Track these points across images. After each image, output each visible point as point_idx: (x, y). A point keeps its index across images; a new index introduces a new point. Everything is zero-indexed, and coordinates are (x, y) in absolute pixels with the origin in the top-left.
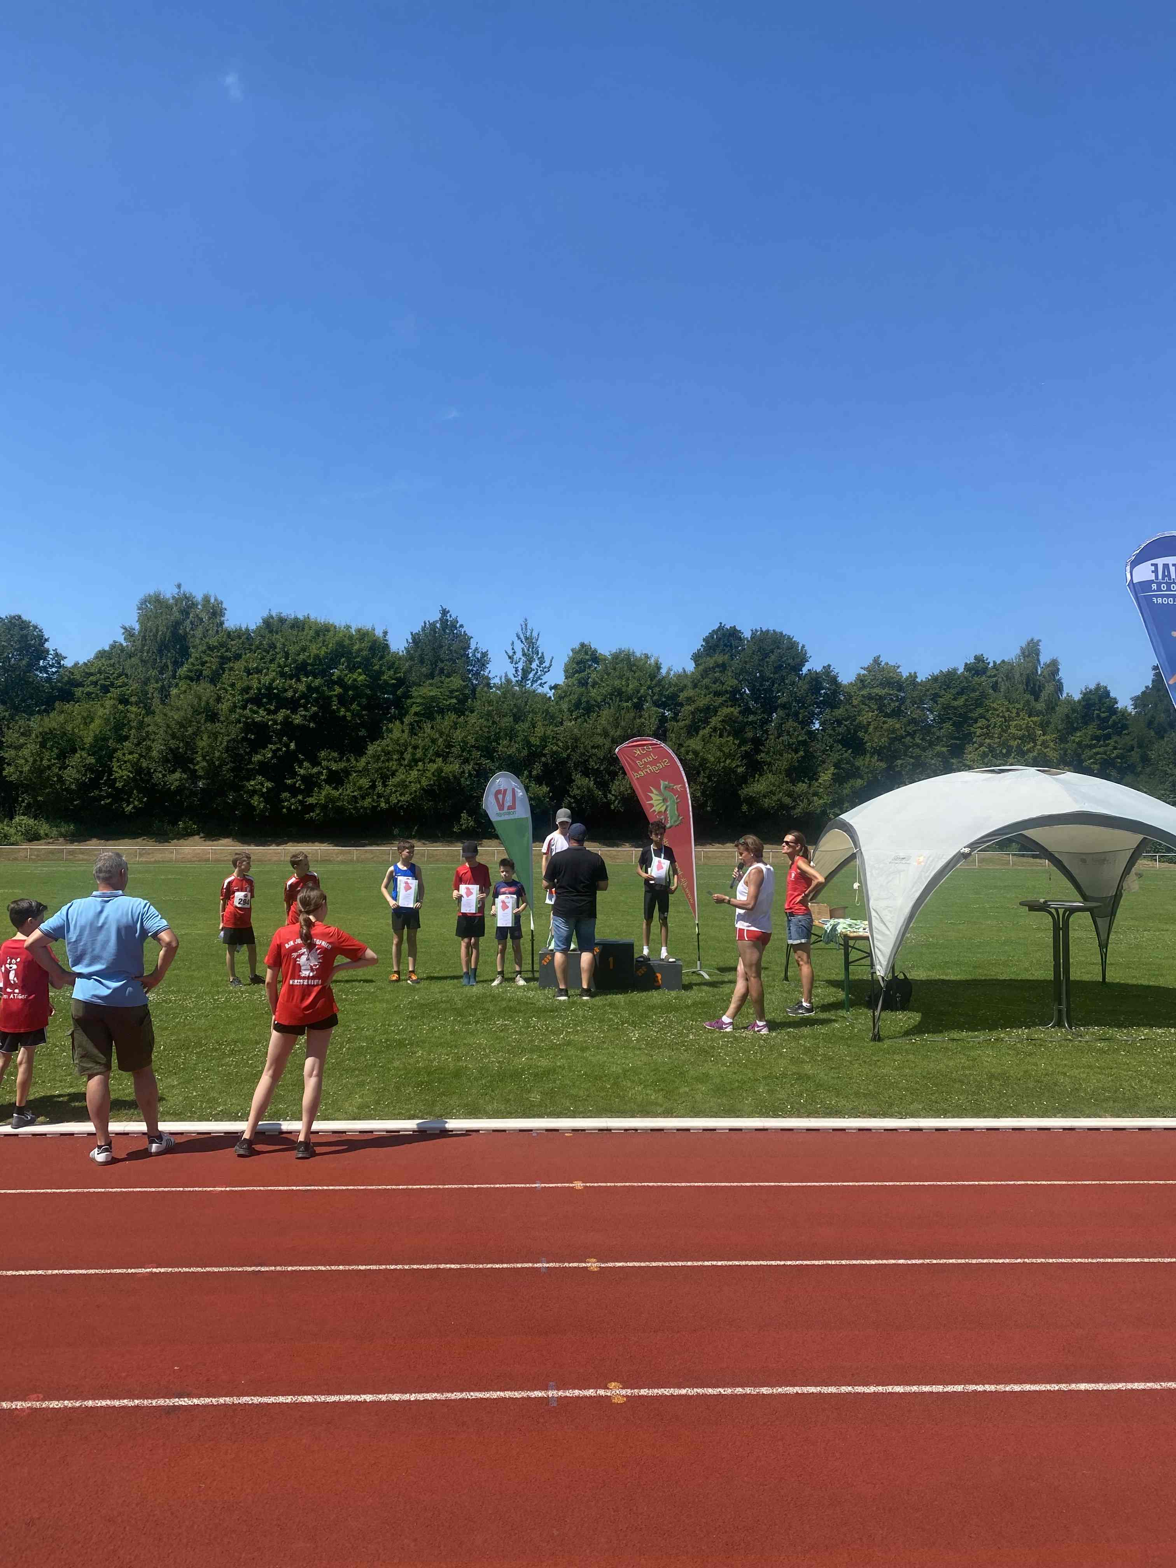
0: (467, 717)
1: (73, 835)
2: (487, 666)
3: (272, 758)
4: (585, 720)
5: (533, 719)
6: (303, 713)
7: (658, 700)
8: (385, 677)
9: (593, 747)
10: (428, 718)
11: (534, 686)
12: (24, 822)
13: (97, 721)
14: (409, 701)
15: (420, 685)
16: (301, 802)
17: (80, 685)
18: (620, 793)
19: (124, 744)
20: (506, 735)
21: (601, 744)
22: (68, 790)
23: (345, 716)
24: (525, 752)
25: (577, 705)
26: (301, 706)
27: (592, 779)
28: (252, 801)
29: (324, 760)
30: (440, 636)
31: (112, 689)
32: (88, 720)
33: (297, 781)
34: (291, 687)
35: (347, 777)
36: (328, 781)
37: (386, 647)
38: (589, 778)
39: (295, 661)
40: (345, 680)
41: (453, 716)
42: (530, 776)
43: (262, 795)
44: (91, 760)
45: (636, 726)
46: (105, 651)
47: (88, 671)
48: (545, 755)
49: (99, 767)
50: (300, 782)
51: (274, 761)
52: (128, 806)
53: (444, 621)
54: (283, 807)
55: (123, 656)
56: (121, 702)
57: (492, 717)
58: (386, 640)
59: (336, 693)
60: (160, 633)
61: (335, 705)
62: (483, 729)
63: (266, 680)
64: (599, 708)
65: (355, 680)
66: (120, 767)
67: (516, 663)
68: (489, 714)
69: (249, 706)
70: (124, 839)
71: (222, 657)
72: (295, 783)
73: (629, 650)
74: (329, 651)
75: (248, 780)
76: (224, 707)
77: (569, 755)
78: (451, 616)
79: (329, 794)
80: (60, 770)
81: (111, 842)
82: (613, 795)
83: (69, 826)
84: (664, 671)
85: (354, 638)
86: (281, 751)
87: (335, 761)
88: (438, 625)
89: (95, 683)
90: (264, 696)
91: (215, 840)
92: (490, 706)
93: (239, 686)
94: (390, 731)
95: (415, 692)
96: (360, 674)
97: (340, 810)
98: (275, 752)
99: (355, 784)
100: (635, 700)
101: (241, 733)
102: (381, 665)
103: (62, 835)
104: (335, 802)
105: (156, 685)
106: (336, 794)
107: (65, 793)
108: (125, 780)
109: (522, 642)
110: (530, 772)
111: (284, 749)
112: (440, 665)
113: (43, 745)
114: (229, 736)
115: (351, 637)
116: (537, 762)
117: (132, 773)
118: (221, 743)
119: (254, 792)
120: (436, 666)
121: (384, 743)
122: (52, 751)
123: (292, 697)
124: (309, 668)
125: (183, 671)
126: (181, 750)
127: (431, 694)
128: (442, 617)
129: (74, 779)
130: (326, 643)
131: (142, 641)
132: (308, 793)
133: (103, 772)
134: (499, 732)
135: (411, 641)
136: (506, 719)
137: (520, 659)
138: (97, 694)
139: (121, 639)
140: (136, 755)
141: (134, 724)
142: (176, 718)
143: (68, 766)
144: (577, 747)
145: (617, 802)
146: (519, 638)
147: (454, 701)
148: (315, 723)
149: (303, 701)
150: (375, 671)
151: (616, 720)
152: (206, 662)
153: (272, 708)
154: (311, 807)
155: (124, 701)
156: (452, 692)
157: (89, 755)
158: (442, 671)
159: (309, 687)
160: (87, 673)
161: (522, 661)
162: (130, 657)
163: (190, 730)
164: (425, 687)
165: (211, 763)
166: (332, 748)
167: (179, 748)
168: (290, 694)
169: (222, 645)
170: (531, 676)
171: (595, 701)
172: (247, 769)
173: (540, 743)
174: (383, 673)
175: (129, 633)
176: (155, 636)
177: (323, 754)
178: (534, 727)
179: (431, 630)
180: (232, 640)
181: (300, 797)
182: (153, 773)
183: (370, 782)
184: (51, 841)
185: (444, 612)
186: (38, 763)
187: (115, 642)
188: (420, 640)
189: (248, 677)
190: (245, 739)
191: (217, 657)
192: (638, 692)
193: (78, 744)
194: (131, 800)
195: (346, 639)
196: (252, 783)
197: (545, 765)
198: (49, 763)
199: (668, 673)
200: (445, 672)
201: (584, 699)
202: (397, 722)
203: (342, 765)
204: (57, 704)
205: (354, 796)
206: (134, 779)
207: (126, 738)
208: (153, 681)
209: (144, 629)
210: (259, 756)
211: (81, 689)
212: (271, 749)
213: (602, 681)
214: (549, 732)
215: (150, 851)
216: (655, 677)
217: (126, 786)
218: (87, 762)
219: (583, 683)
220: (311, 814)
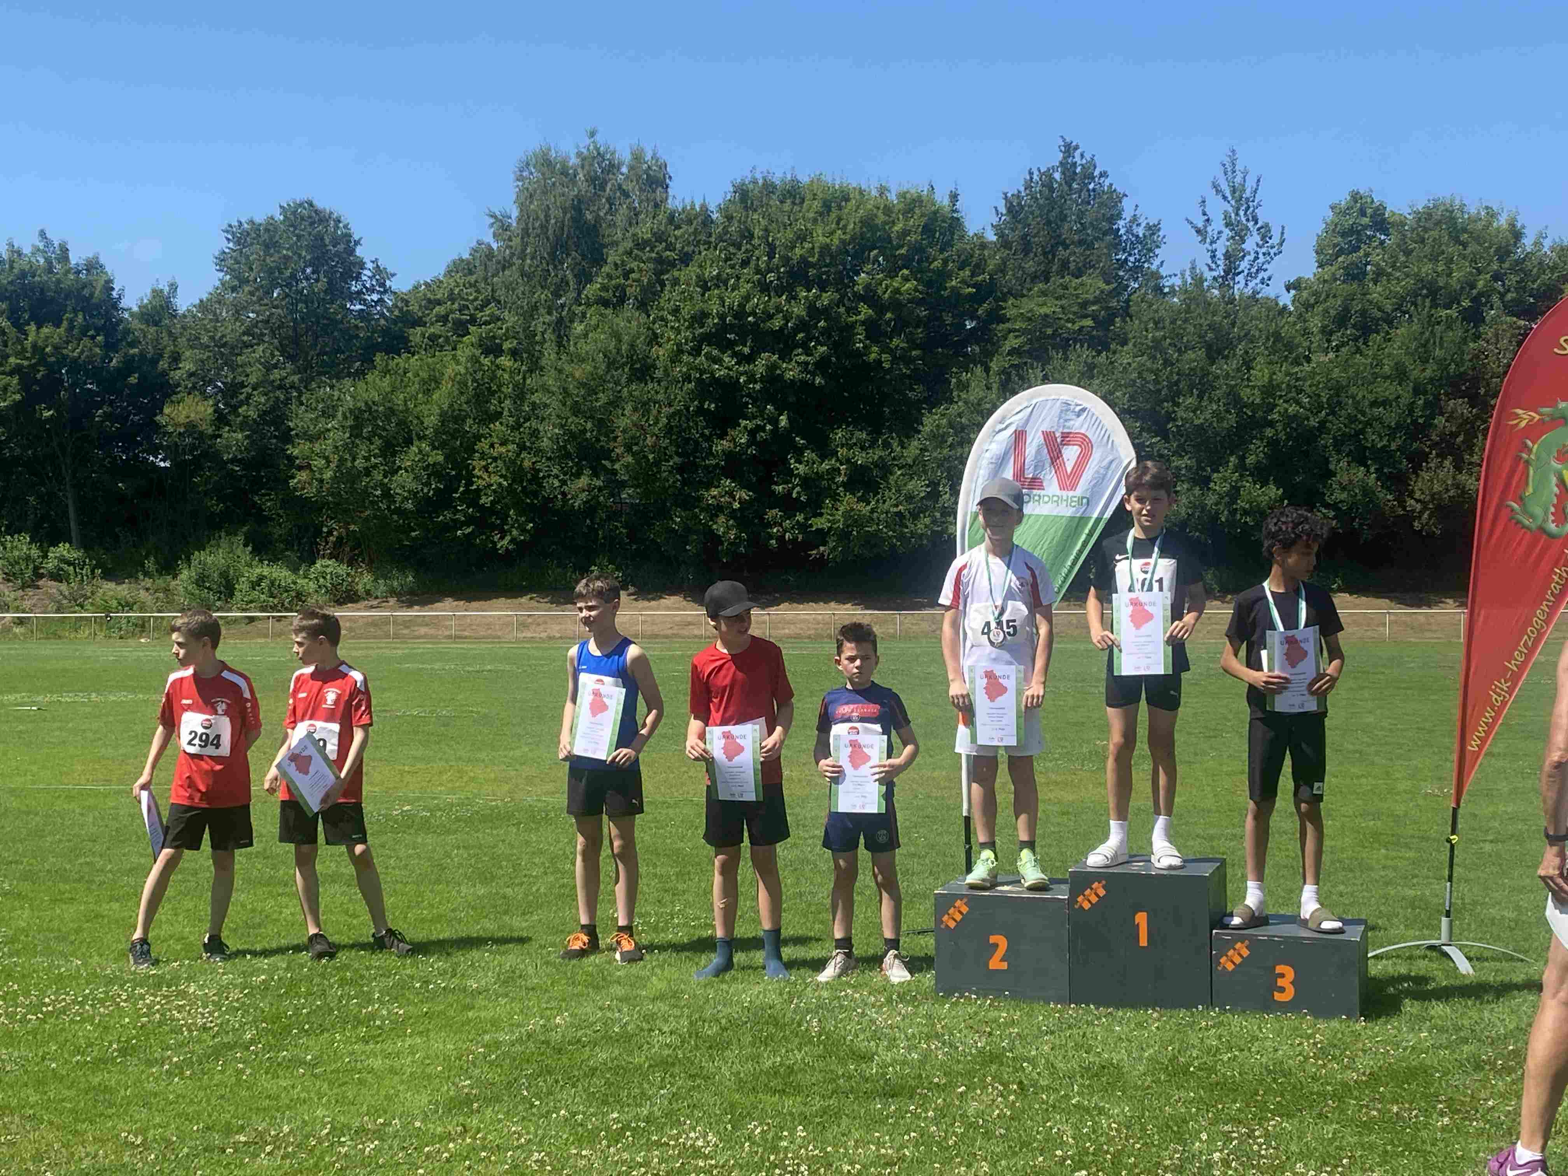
0: (1114, 353)
1: (412, 592)
2: (1157, 251)
3: (749, 444)
4: (1358, 348)
5: (1247, 352)
6: (803, 358)
7: (1517, 302)
8: (954, 283)
9: (1374, 404)
10: (1038, 359)
11: (1251, 285)
12: (329, 570)
13: (446, 387)
14: (1001, 326)
15: (1023, 296)
16: (803, 527)
17: (419, 322)
18: (1433, 495)
19: (492, 426)
20: (1191, 387)
21: (1391, 397)
22: (400, 512)
23: (879, 362)
24: (1232, 419)
25: (1342, 319)
26: (797, 346)
27: (1372, 470)
28: (715, 527)
29: (842, 446)
30: (1062, 197)
31: (472, 329)
32: (431, 383)
33: (793, 488)
34: (779, 309)
35: (885, 478)
36: (850, 486)
37: (955, 224)
38: (1367, 467)
39: (786, 260)
40: (880, 292)
41: (1086, 354)
42: (1241, 466)
43: (733, 514)
44: (438, 457)
45: (1467, 357)
46: (463, 261)
47: (432, 297)
48: (1271, 424)
49: (452, 469)
50: (798, 489)
51: (752, 451)
52: (502, 538)
53: (1068, 168)
54: (771, 537)
55: (492, 266)
56: (487, 352)
57: (1163, 352)
58: (956, 211)
59: (862, 317)
60: (553, 221)
61: (861, 341)
62: (1145, 374)
63: (733, 298)
64: (1390, 323)
65: (897, 291)
66: (486, 468)
67: (1212, 242)
68: (1157, 344)
69: (706, 349)
70: (497, 598)
71: (660, 260)
72: (790, 493)
73: (1452, 201)
74: (848, 237)
75: (708, 486)
76: (661, 353)
77: (1323, 423)
78: (1082, 156)
79: (852, 509)
80: (385, 477)
81: (475, 604)
82: (1417, 501)
83: (407, 577)
84: (1528, 242)
85: (896, 210)
86: (764, 431)
87: (863, 448)
88: (1057, 176)
89: (444, 319)
90: (731, 328)
91: (653, 599)
92: (1157, 328)
93: (687, 311)
94: (964, 386)
95: (1010, 309)
96: (906, 279)
97: (872, 540)
98: (752, 433)
99: (899, 491)
100: (1466, 303)
101: (692, 400)
102: (945, 262)
103: (392, 592)
104: (862, 526)
105: (548, 319)
106: (865, 509)
107: (395, 517)
108: (495, 491)
109: (1225, 198)
110: (1242, 458)
111: (768, 427)
112: (1062, 253)
113: (356, 431)
114: (670, 405)
115: (888, 210)
116: (1255, 437)
117: (506, 480)
118: (657, 422)
119: (716, 510)
120: (1054, 256)
121: (954, 409)
122: (372, 444)
123: (781, 329)
124: (812, 272)
125: (592, 290)
126: (588, 435)
127: (1044, 310)
128: (1064, 158)
129: (409, 491)
130: (842, 223)
131: (522, 238)
132: (814, 507)
133: (458, 478)
134: (1179, 381)
135: (1004, 212)
136: (1191, 355)
137: (1220, 232)
138: (447, 339)
139: (488, 238)
140: (511, 447)
141: (508, 390)
142: (577, 375)
143: (400, 468)
144: (1339, 403)
145: (1426, 516)
146: (1218, 190)
147: (1089, 322)
148: (823, 377)
149: (801, 335)
150: (933, 271)
151: (1424, 346)
152: (632, 271)
153: (746, 350)
154: (822, 536)
155: (492, 348)
156: (1085, 304)
157: (434, 448)
158: (1065, 265)
159: (812, 308)
160: (429, 301)
161: (1224, 237)
162: (504, 269)
163: (603, 398)
164: (1031, 298)
165: (640, 457)
166: (857, 423)
167: (584, 431)
168: (777, 323)
169: (659, 237)
170: (1244, 265)
171: (1379, 309)
172: (707, 467)
173: (1263, 399)
174: (949, 276)
175: (501, 226)
176: (544, 227)
177: (839, 435)
178: (1249, 368)
179: (1043, 185)
180: (678, 227)
181: (800, 517)
182: (544, 477)
183: (928, 486)
184: (375, 603)
185: (1069, 149)
186: (349, 464)
187: (480, 243)
188: (1022, 207)
189: (703, 295)
190: (700, 411)
191: (650, 259)
192: (1473, 286)
193: (415, 427)
194: (506, 527)
195: (880, 213)
196: (714, 492)
197: (1273, 443)
198: (368, 464)
199: (1538, 244)
200: (1072, 266)
201: (1357, 307)
202: (979, 370)
203: (877, 454)
204: (378, 358)
205: (899, 514)
206: (510, 490)
207: (498, 415)
208: (542, 311)
209: (525, 215)
210: (725, 442)
211: (419, 330)
212: (745, 428)
213: (1393, 266)
214: (1279, 377)
215: (540, 620)
216: (1508, 253)
217: (498, 502)
218: (431, 460)
219: (1355, 274)
220: (822, 548)
